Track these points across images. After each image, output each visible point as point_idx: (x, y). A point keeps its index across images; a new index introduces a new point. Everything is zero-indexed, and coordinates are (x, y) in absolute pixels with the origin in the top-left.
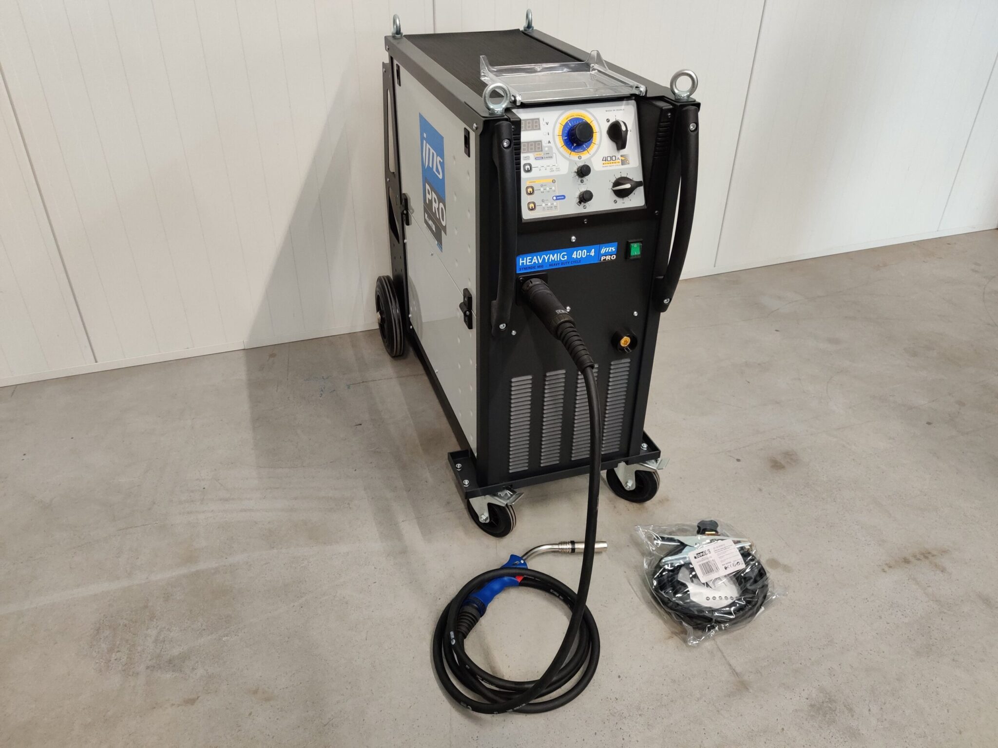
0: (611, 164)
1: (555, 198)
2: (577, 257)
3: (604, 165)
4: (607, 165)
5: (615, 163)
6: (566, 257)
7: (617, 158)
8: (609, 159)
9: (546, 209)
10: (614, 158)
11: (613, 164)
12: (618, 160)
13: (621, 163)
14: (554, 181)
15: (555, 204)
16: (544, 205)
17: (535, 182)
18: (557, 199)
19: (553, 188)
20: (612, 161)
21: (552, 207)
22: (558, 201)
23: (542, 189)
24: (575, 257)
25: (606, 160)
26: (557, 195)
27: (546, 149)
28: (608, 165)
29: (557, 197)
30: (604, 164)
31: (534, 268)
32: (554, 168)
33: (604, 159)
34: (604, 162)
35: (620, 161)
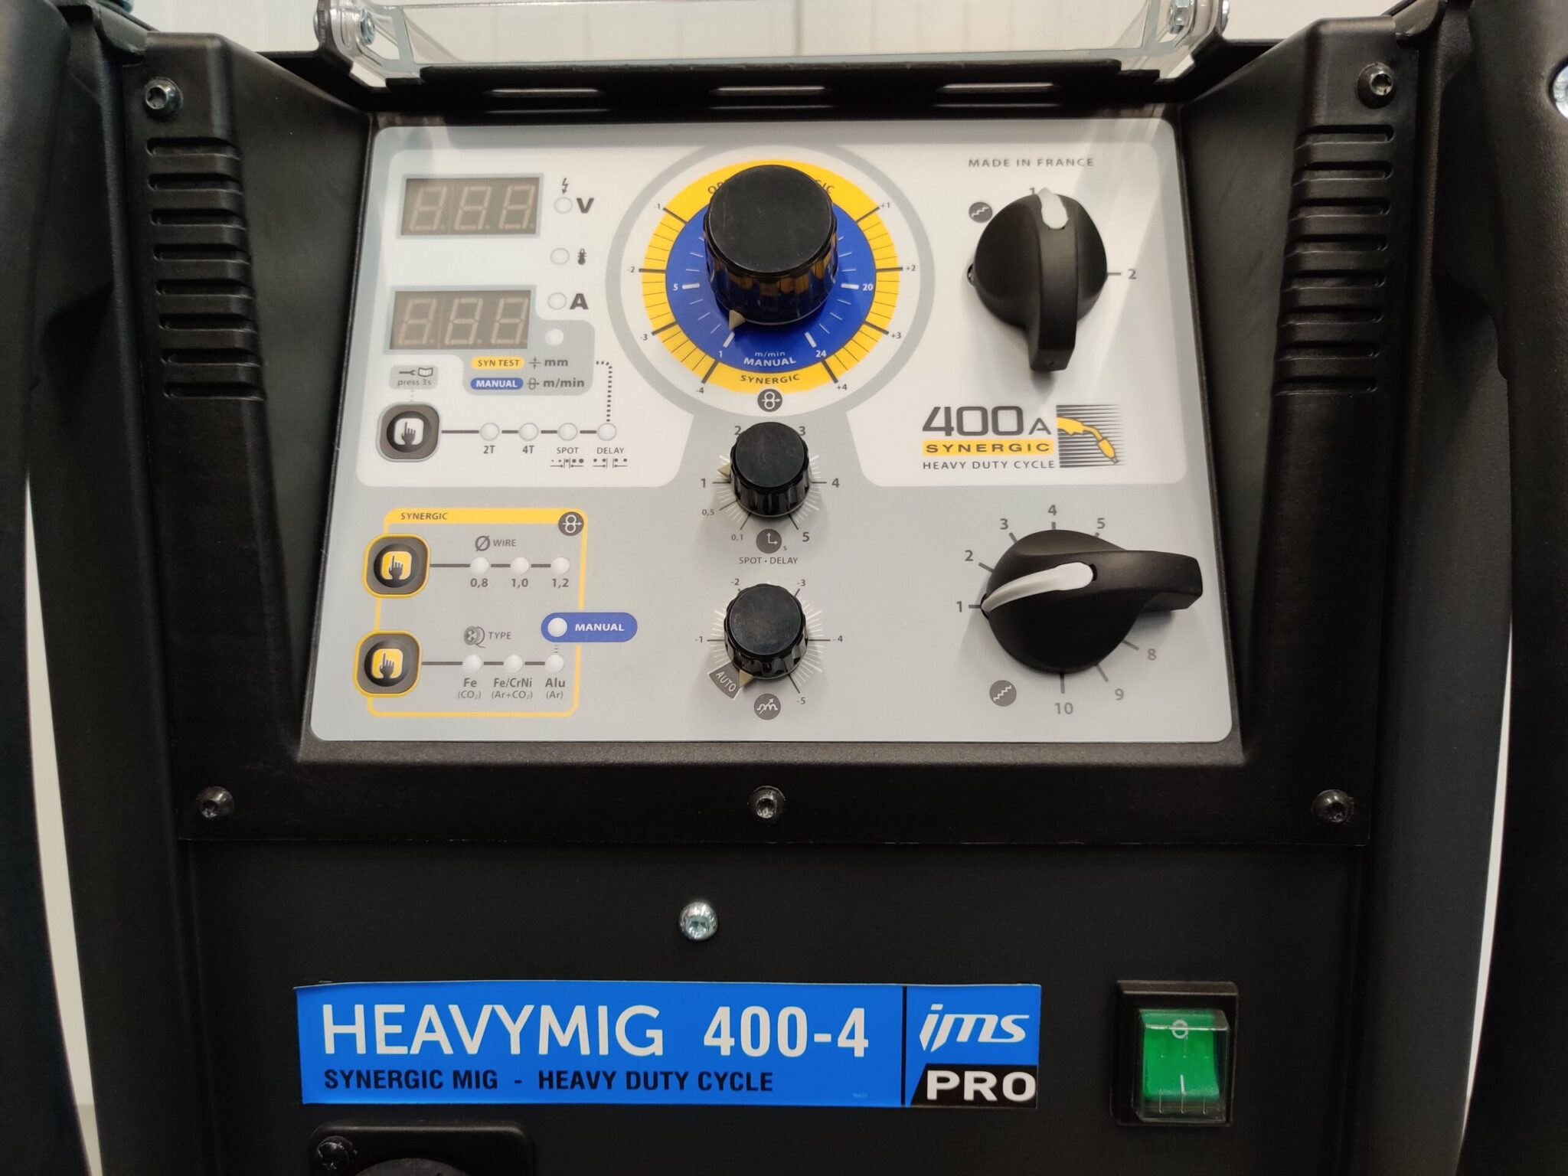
0: (988, 457)
1: (558, 627)
2: (737, 1048)
3: (932, 458)
4: (954, 456)
5: (1016, 448)
6: (657, 1035)
7: (1028, 424)
8: (972, 421)
9: (485, 687)
10: (1007, 421)
11: (998, 456)
12: (1039, 436)
13: (1054, 454)
14: (571, 525)
15: (555, 662)
16: (473, 662)
17: (442, 516)
18: (570, 636)
19: (561, 565)
20: (990, 438)
21: (526, 682)
22: (579, 647)
23: (480, 565)
24: (726, 1044)
25: (948, 430)
26: (581, 608)
27: (555, 337)
28: (964, 456)
29: (571, 618)
30: (932, 449)
31: (429, 1079)
32: (587, 447)
33: (939, 421)
34: (939, 438)
35: (1053, 440)
